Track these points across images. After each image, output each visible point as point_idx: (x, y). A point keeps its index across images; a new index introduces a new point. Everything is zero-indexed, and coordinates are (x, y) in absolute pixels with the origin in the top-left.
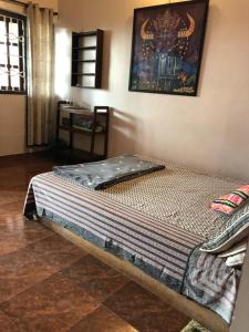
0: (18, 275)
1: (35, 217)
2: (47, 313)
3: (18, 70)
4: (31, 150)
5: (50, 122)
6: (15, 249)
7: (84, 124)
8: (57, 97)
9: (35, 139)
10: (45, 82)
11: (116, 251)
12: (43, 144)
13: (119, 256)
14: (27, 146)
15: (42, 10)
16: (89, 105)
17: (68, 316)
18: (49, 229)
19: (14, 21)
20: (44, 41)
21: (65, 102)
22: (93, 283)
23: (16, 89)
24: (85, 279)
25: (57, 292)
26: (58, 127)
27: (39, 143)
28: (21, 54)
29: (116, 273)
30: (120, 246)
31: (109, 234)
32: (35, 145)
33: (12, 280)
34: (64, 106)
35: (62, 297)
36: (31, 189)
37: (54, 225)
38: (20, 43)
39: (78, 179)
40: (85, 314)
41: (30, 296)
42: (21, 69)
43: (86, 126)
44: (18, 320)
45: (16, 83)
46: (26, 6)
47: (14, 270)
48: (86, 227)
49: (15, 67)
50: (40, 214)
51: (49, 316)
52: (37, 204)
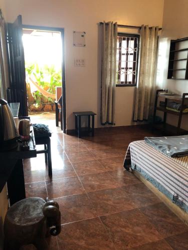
0: (114, 203)
1: (130, 169)
2: (127, 231)
3: (131, 70)
4: (135, 124)
5: (150, 105)
6: (115, 187)
7: (174, 106)
8: (157, 87)
9: (139, 116)
10: (149, 77)
11: (181, 205)
12: (144, 120)
13: (183, 209)
14: (133, 121)
15: (151, 28)
16: (179, 92)
17: (139, 238)
18: (139, 179)
19: (132, 39)
20: (150, 49)
21: (162, 91)
22: (161, 223)
23: (130, 82)
24: (155, 218)
25: (135, 220)
26: (156, 108)
27: (141, 119)
28: (134, 60)
29: (180, 221)
30: (184, 202)
31: (176, 191)
32: (138, 120)
33: (110, 205)
34: (161, 94)
35: (138, 225)
36: (129, 150)
37: (141, 177)
38: (135, 53)
39: (160, 147)
40: (151, 241)
41: (118, 217)
42: (134, 70)
43: (176, 108)
44: (109, 229)
45: (130, 79)
46: (140, 28)
47: (112, 199)
48: (161, 182)
49: (130, 68)
50: (133, 167)
51: (127, 233)
52: (132, 161)
